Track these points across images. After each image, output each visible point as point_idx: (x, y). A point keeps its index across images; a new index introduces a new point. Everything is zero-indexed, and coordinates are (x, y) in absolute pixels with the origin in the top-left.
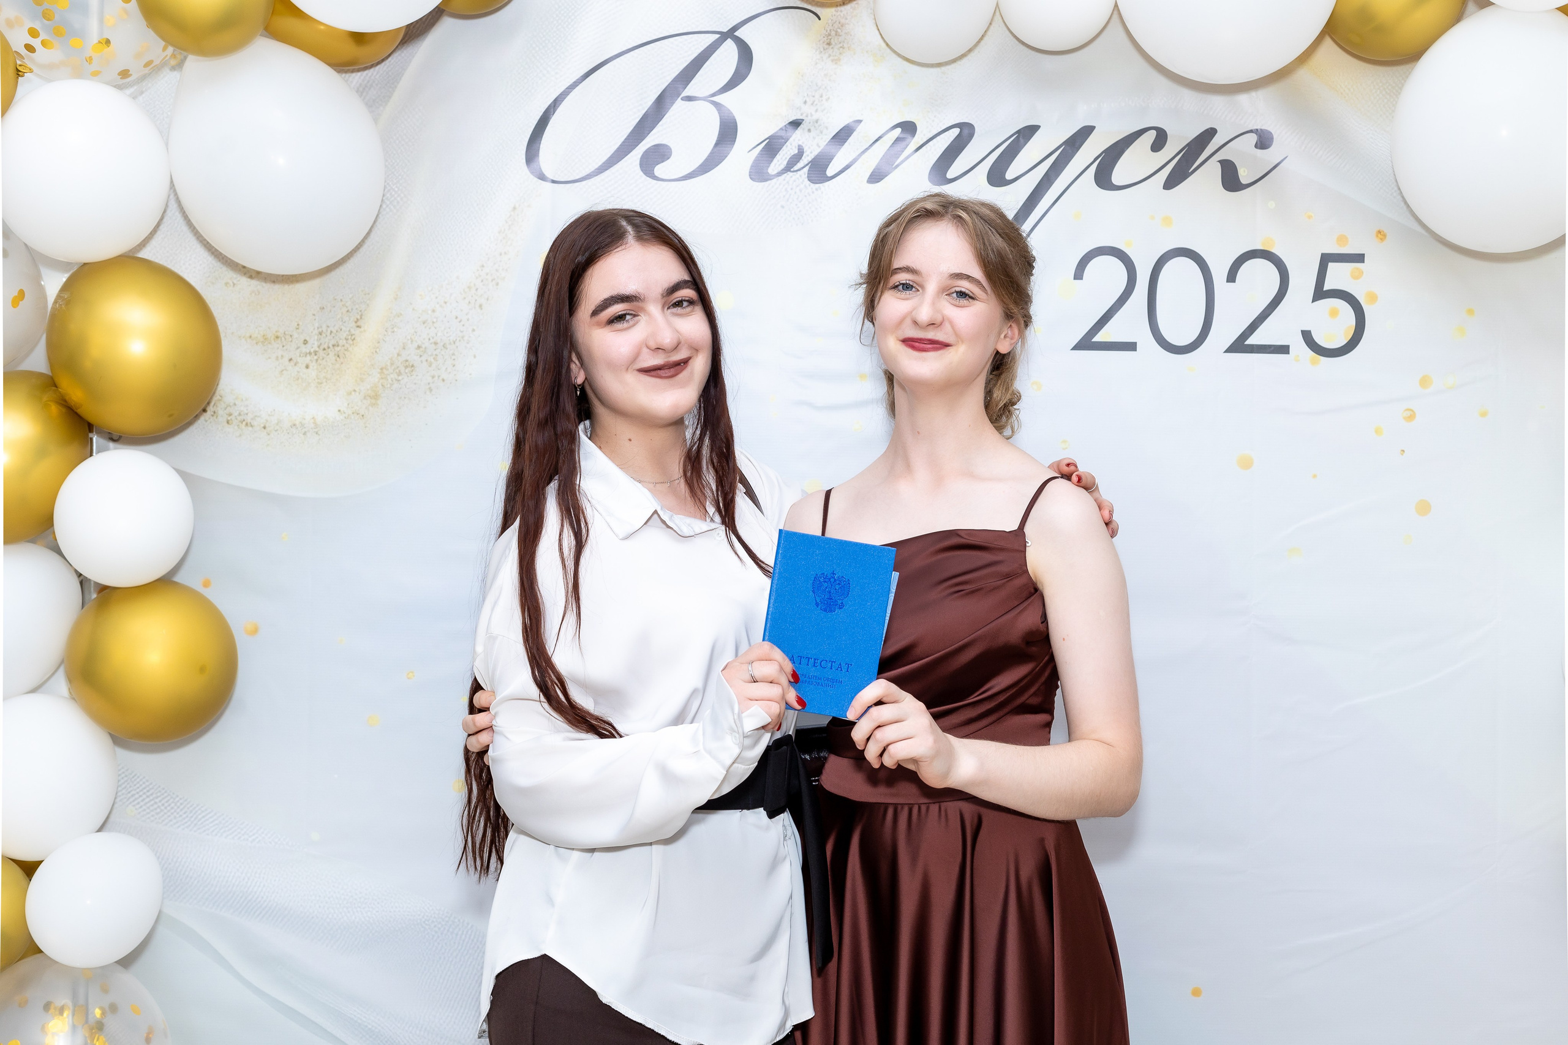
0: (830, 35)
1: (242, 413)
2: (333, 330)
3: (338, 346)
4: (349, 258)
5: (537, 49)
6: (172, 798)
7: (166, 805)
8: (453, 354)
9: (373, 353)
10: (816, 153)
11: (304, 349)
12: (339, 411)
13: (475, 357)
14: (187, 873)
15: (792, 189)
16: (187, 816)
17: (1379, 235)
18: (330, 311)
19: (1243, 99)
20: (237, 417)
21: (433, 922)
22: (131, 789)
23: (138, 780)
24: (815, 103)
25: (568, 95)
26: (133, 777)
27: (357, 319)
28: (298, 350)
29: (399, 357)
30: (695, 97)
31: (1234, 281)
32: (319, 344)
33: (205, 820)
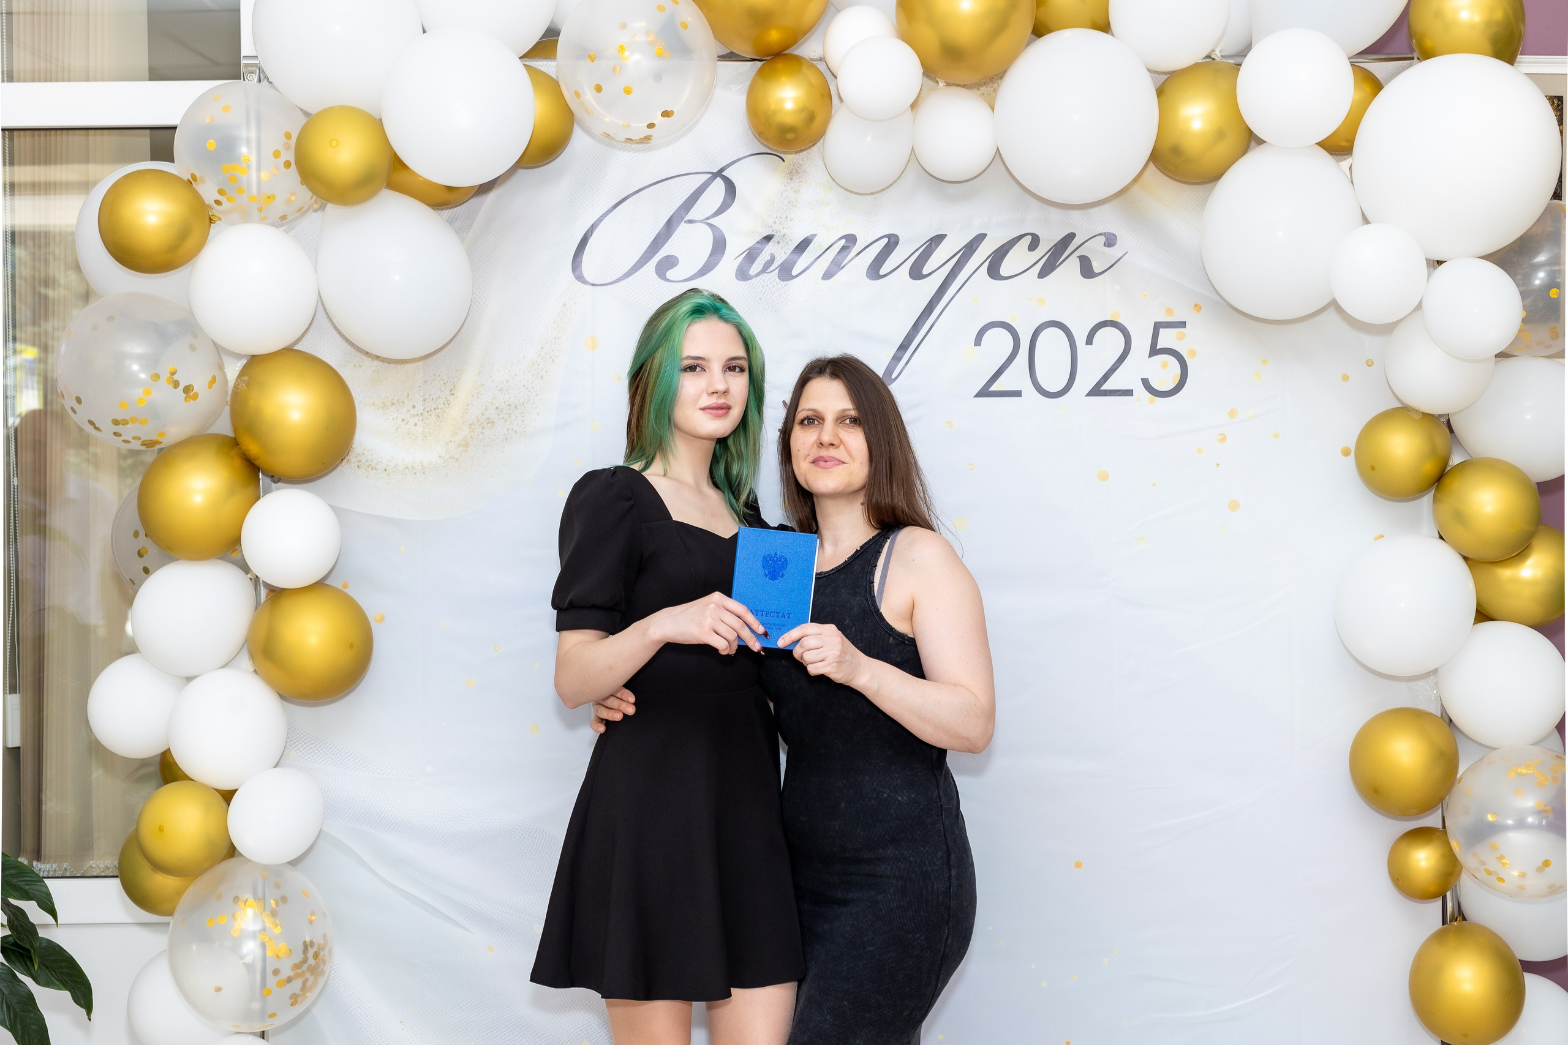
0: (791, 173)
1: (369, 460)
2: (432, 397)
3: (438, 409)
4: (447, 346)
5: (578, 188)
6: (323, 744)
7: (319, 749)
8: (523, 413)
9: (463, 413)
10: (784, 259)
11: (413, 412)
12: (440, 456)
13: (538, 414)
14: (336, 799)
15: (767, 286)
16: (335, 757)
17: (1196, 308)
18: (431, 384)
19: (1093, 213)
20: (366, 463)
23: (298, 732)
24: (782, 223)
25: (602, 221)
26: (294, 730)
27: (452, 389)
28: (409, 413)
29: (483, 416)
30: (695, 220)
31: (1091, 344)
32: (424, 408)
33: (348, 760)
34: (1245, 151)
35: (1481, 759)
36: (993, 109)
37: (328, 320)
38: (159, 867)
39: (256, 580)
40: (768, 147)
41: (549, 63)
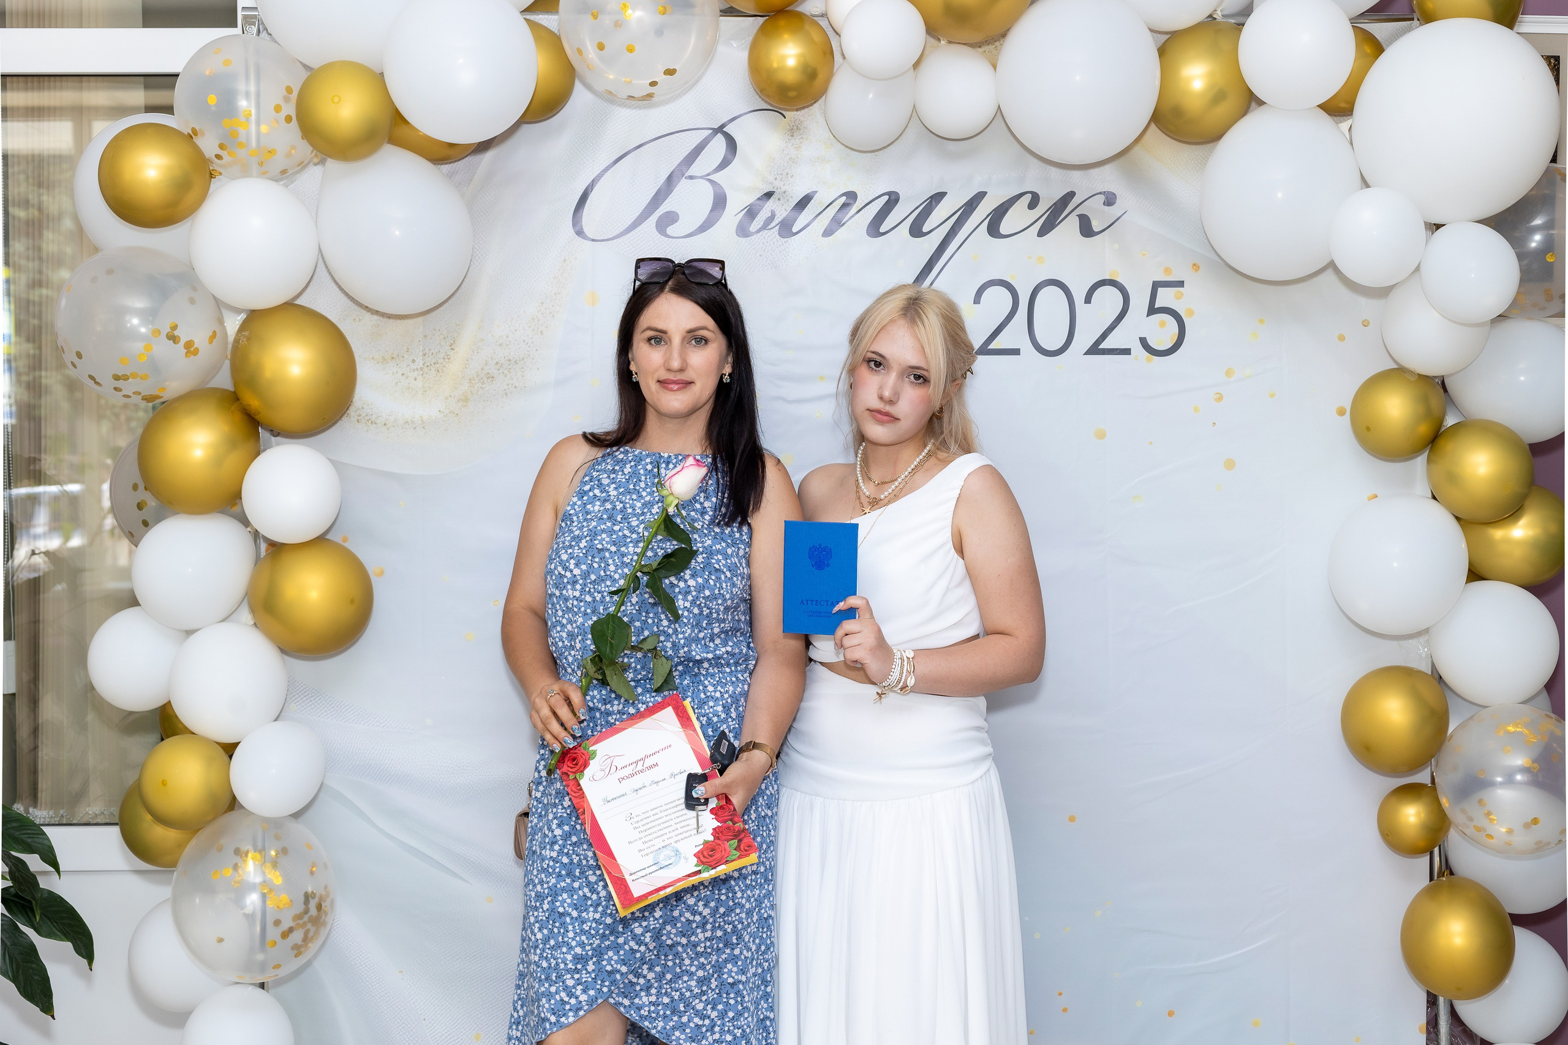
0: (792, 129)
1: (369, 415)
2: (432, 351)
3: (438, 363)
4: (446, 303)
5: (579, 143)
6: (323, 697)
7: (318, 702)
9: (463, 368)
10: (784, 215)
12: (440, 411)
13: (538, 369)
14: (335, 751)
15: (767, 242)
16: (334, 710)
17: (1194, 267)
18: (431, 338)
19: (1095, 172)
20: (366, 417)
21: (516, 782)
23: (298, 684)
24: (783, 179)
25: (602, 177)
26: (294, 682)
27: (451, 344)
28: (409, 367)
29: (483, 371)
30: (695, 176)
31: (1090, 303)
32: (424, 362)
33: (348, 713)
34: (1245, 112)
35: (1471, 718)
36: (995, 67)
37: (328, 274)
38: (162, 820)
39: (256, 535)
40: (769, 104)
41: (550, 16)
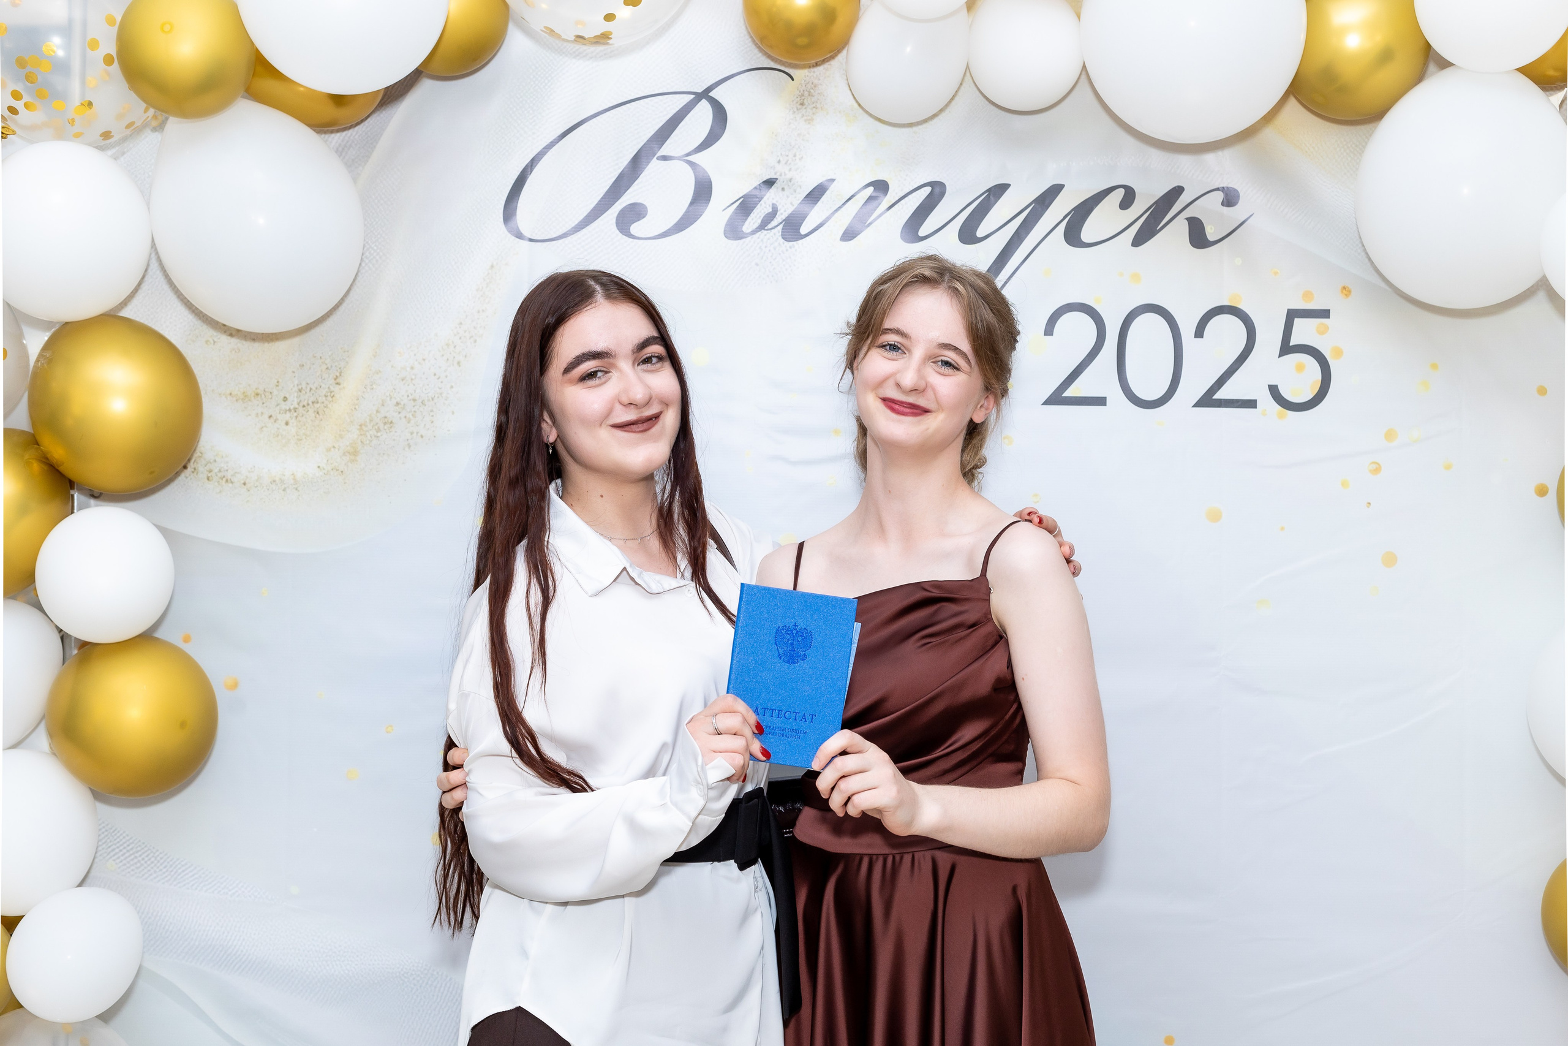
0: (803, 95)
1: (222, 470)
2: (313, 387)
3: (318, 402)
4: (329, 316)
5: (515, 109)
6: (152, 852)
7: (146, 859)
8: (432, 411)
9: (352, 410)
10: (789, 211)
11: (285, 406)
12: (319, 467)
13: (453, 413)
14: (167, 927)
15: (766, 247)
16: (167, 871)
17: (1344, 291)
18: (310, 368)
19: (1210, 158)
20: (218, 474)
21: (412, 974)
22: (112, 843)
23: (118, 835)
24: (789, 162)
25: (545, 154)
26: (113, 832)
27: (337, 376)
28: (278, 407)
29: (378, 414)
30: (671, 157)
31: (1202, 337)
32: (299, 401)
33: (185, 875)
34: (1421, 76)
36: (1078, 16)
37: (164, 278)
39: (60, 632)
40: (772, 60)
